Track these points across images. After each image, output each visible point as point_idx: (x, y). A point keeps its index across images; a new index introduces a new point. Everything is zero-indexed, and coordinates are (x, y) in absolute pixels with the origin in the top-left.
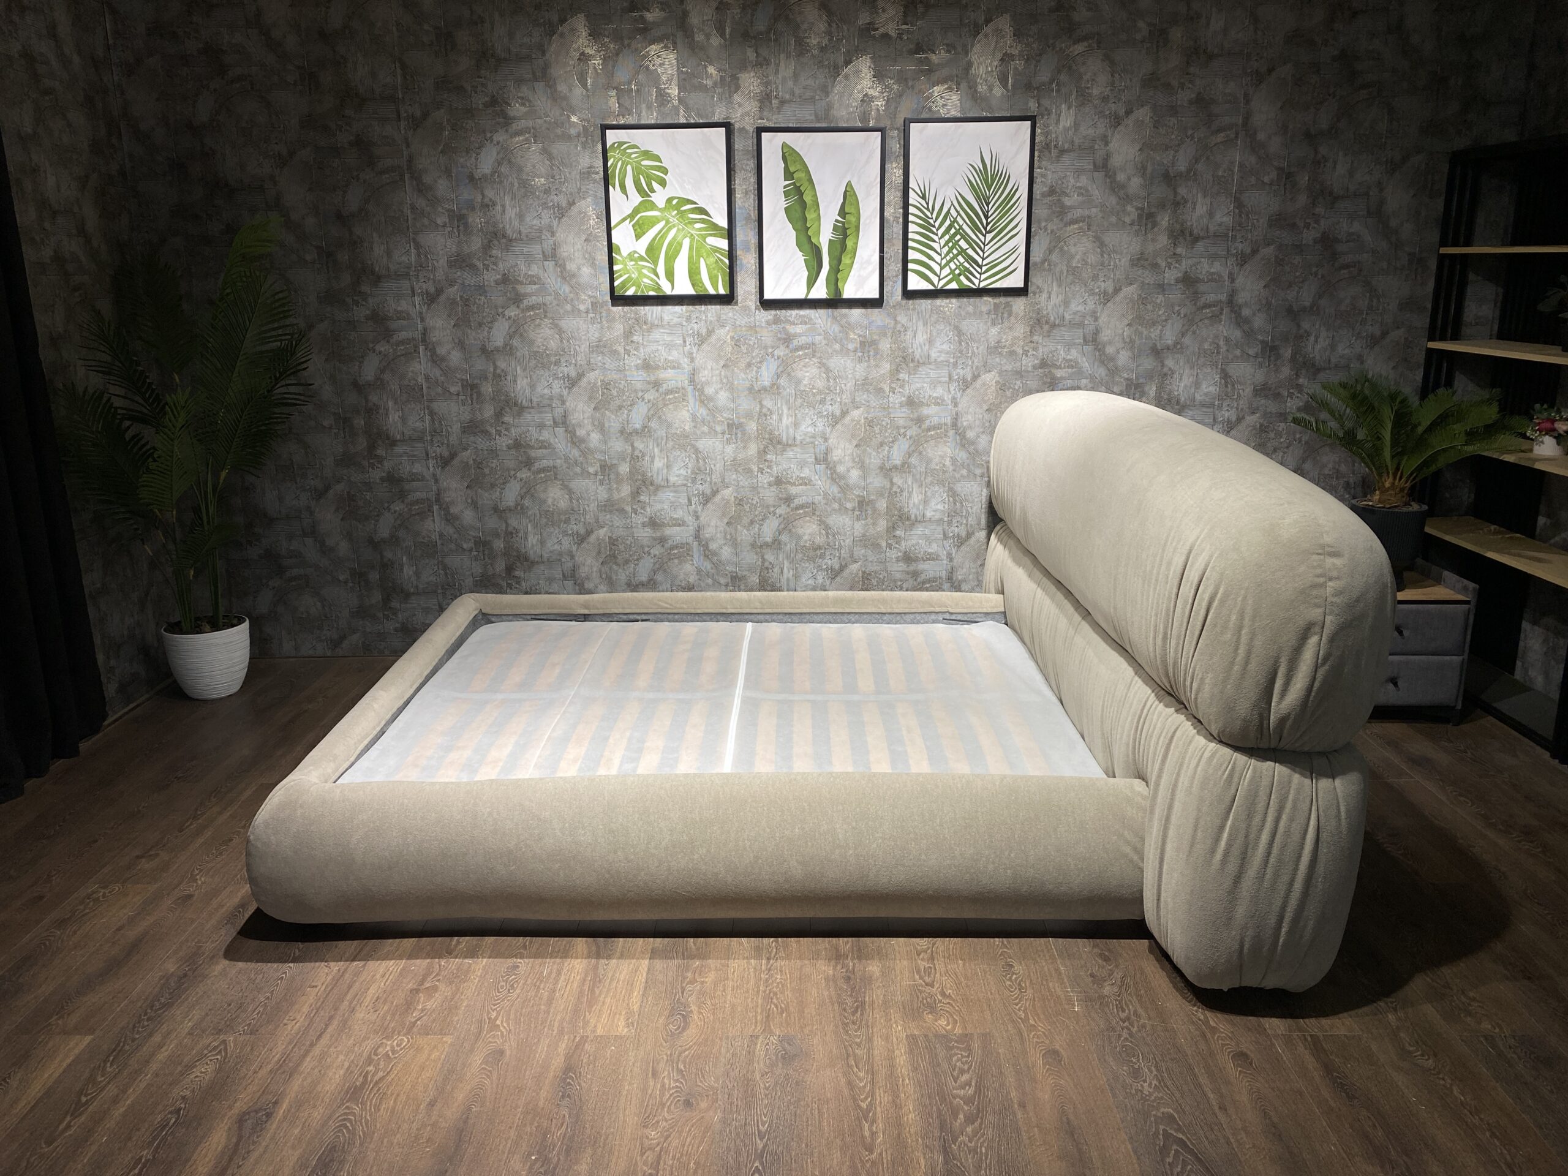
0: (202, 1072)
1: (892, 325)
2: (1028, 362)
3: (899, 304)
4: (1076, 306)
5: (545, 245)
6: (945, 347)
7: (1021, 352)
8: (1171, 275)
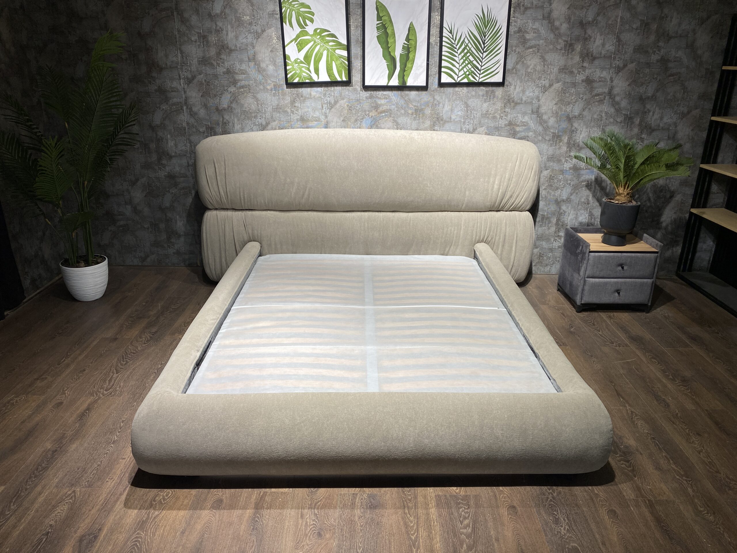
0: (61, 510)
1: (432, 101)
2: (502, 123)
3: (436, 90)
4: (529, 93)
5: (249, 53)
6: (459, 113)
7: (499, 117)
8: (580, 78)
